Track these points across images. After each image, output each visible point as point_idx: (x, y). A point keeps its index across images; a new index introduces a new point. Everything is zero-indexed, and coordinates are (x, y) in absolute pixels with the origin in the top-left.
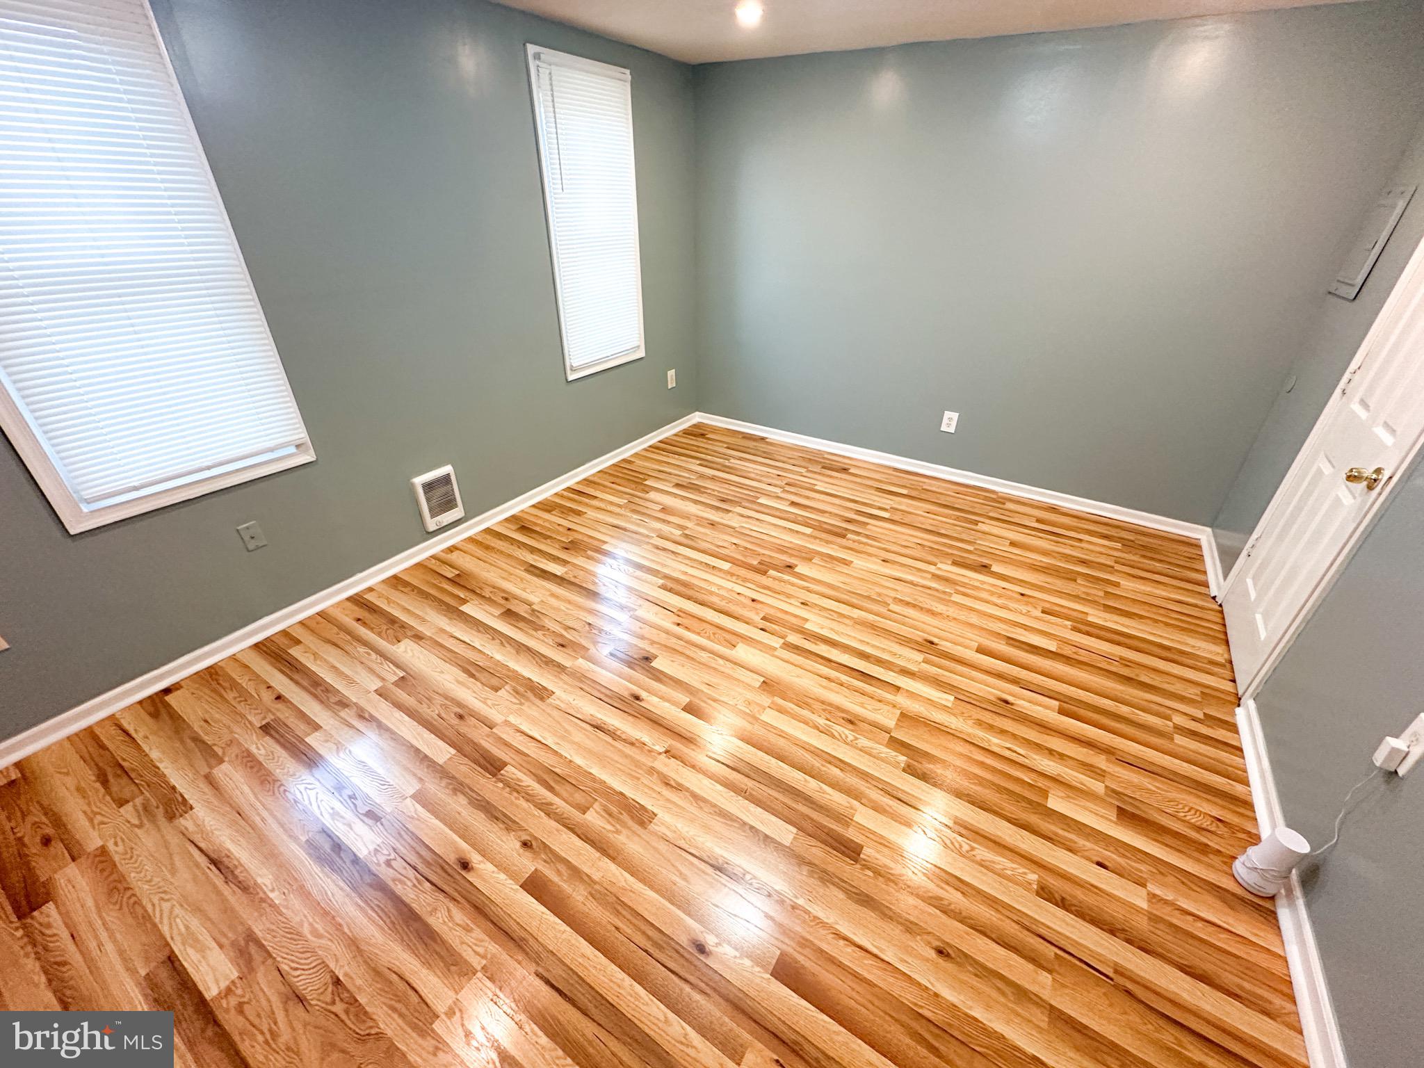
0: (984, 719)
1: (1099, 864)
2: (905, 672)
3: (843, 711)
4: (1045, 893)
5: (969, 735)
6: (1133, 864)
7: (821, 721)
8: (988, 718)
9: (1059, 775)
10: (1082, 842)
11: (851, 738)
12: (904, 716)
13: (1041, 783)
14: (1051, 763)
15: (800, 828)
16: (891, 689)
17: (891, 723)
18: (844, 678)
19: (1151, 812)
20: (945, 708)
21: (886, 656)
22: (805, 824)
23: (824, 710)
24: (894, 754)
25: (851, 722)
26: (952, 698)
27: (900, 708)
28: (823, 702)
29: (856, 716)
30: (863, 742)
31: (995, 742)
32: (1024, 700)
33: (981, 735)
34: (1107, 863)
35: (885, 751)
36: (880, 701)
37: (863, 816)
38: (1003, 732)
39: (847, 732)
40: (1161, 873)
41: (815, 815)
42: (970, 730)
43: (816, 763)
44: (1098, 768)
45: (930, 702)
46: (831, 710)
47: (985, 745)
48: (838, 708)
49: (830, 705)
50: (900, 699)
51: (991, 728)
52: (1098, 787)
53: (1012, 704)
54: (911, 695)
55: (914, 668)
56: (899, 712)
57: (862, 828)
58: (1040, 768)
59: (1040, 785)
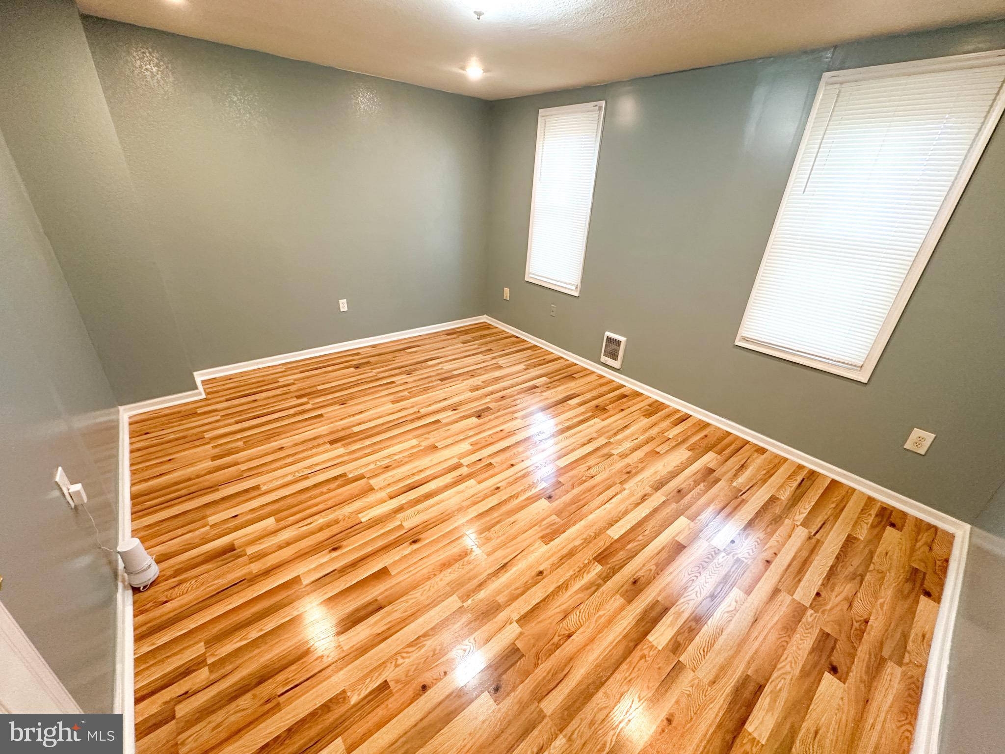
0: (336, 526)
1: (236, 516)
2: (400, 509)
3: (394, 468)
4: (257, 487)
5: (335, 511)
6: (220, 530)
7: (395, 458)
8: (335, 529)
9: (276, 536)
10: (249, 517)
11: (378, 463)
12: (371, 489)
13: (283, 523)
14: (283, 538)
15: (355, 433)
16: (393, 494)
17: (372, 482)
18: (417, 478)
19: (213, 565)
20: (360, 511)
21: (419, 507)
22: (354, 435)
23: (401, 461)
24: (356, 474)
25: (387, 467)
26: (363, 520)
27: (377, 490)
28: (407, 462)
29: (388, 471)
30: (372, 466)
31: (320, 520)
32: (326, 562)
33: (331, 516)
34: (233, 519)
35: (360, 472)
36: (389, 485)
37: (341, 451)
38: (321, 529)
39: (383, 463)
40: (202, 539)
41: (355, 438)
42: (337, 513)
43: (376, 447)
44: (255, 561)
45: (371, 507)
46: (400, 464)
47: (323, 514)
48: (398, 467)
49: (403, 464)
50: (383, 494)
51: (329, 525)
52: (250, 551)
53: (330, 551)
54: (383, 501)
55: (400, 516)
56: (376, 488)
57: (337, 448)
58: (288, 530)
59: (283, 522)
